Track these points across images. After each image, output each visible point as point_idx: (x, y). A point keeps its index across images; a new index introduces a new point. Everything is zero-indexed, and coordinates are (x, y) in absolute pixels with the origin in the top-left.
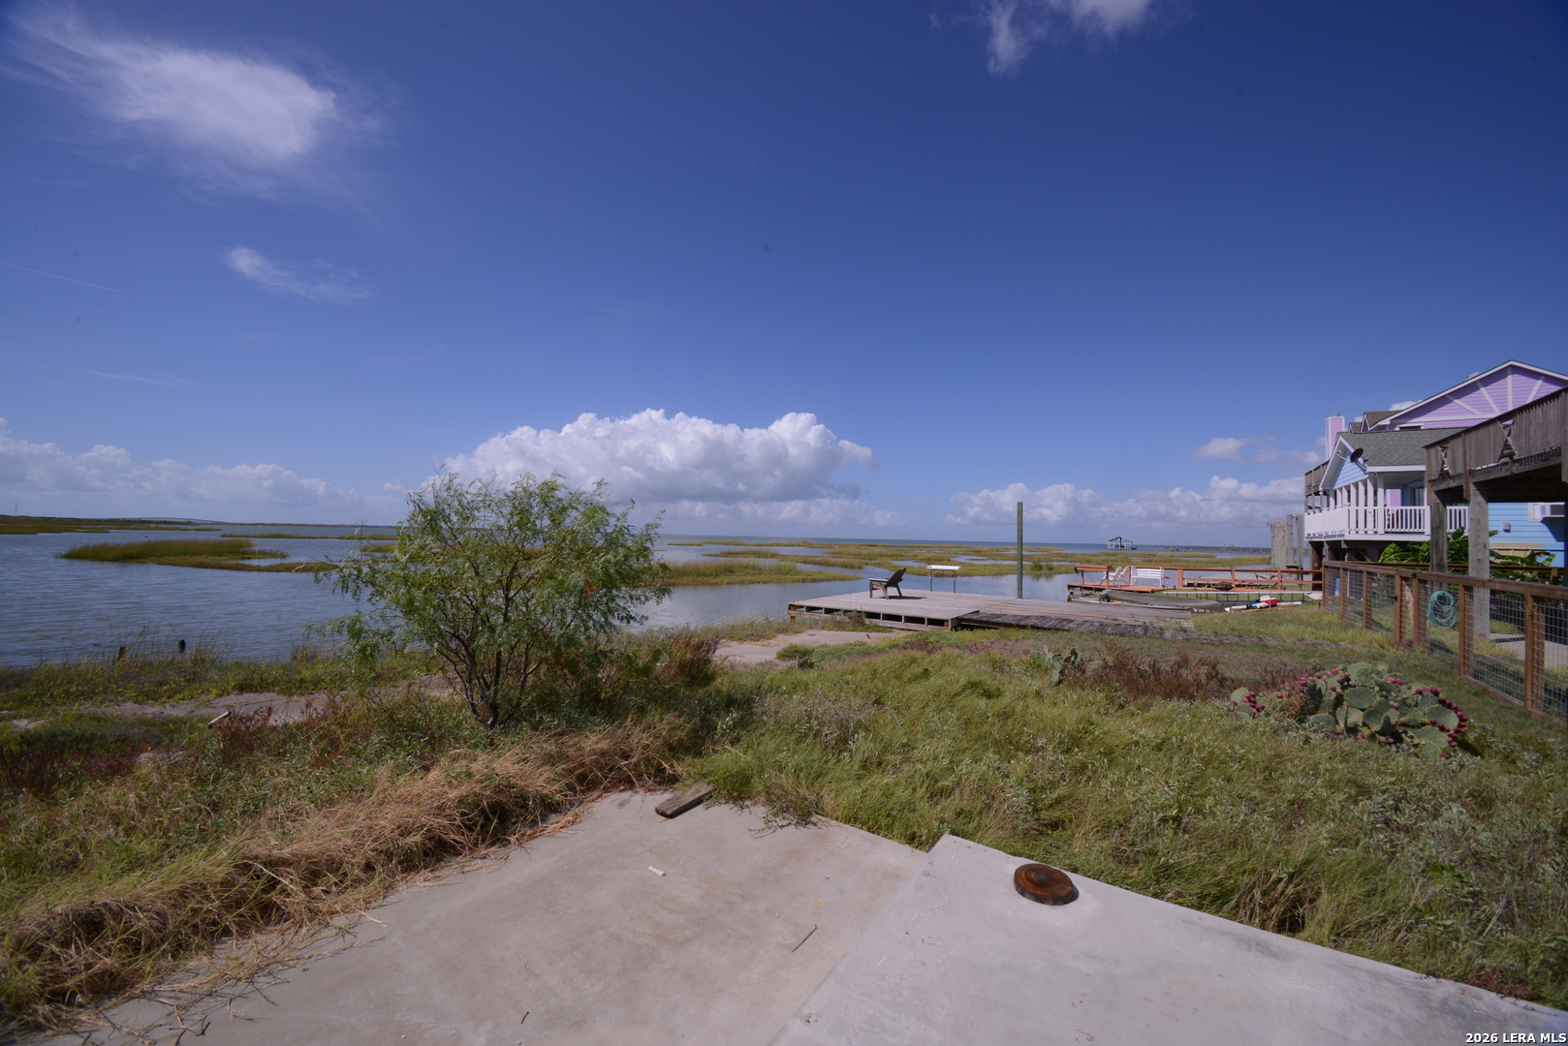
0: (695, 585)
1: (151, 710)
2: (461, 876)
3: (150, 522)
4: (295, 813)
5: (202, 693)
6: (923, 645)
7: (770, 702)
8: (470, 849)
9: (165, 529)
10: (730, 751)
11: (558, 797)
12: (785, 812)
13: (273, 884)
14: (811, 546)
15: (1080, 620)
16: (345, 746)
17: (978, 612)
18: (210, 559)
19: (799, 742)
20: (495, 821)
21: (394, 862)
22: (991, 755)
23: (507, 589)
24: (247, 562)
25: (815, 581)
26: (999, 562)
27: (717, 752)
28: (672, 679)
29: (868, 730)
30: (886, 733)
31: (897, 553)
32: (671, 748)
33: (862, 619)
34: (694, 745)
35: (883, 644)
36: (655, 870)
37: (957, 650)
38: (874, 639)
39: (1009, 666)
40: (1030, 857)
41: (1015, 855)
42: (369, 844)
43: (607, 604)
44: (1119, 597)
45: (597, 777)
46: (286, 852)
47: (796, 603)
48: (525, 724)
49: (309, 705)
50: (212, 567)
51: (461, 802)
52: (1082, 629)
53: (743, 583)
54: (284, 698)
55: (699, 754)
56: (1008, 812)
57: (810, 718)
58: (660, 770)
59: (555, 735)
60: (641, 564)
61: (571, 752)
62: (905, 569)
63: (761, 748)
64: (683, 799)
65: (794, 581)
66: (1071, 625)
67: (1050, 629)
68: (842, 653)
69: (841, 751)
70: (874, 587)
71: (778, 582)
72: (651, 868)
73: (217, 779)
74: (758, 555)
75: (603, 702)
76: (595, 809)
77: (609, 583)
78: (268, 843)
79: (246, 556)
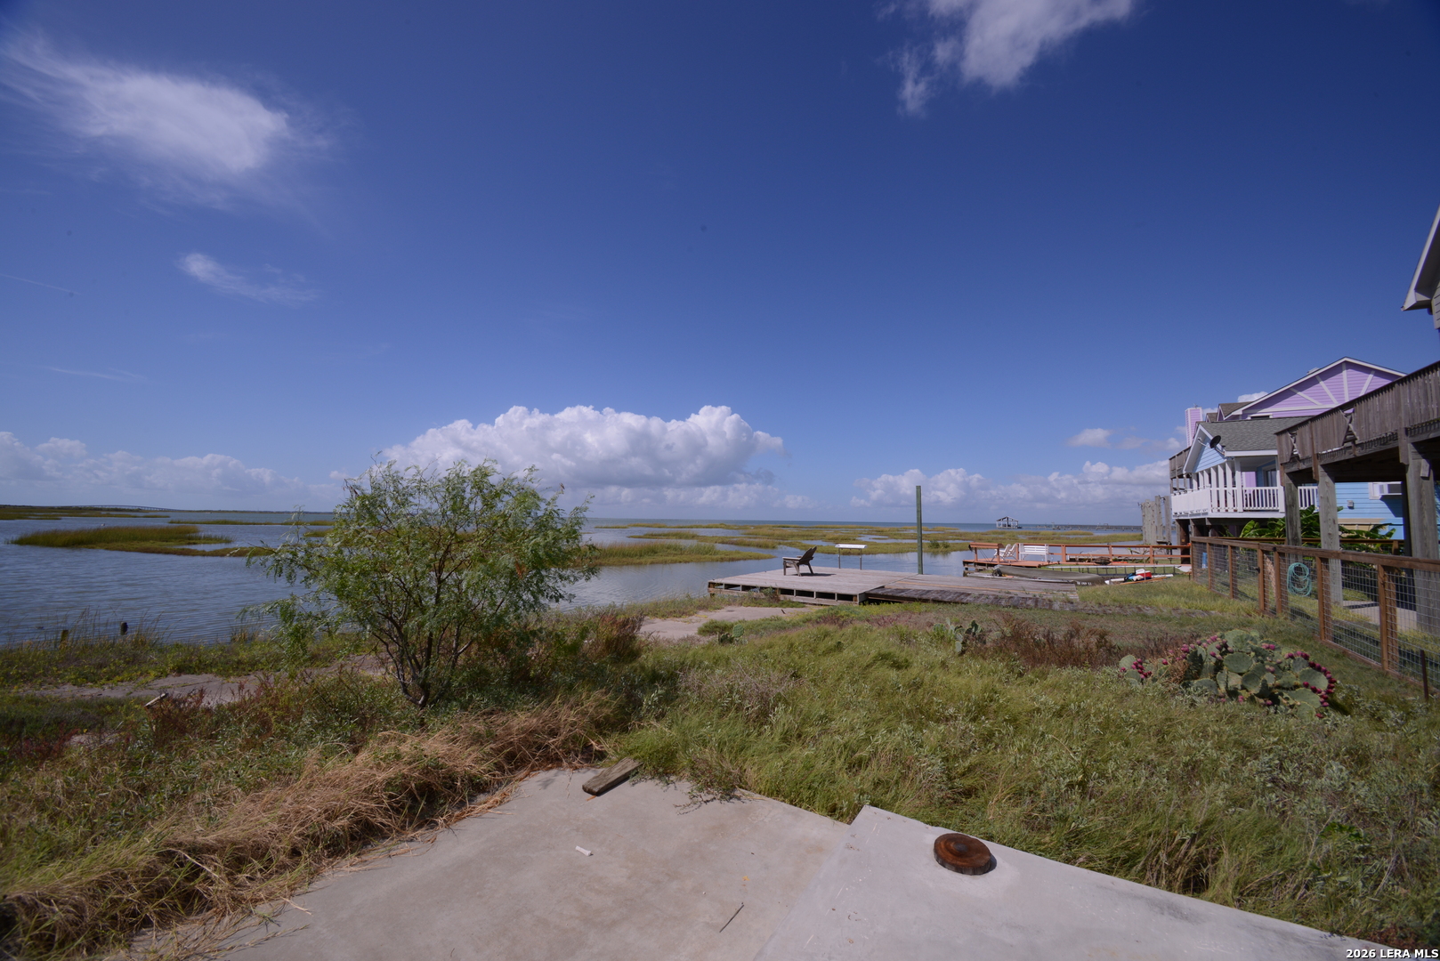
0: (621, 564)
1: (89, 692)
2: (387, 860)
3: (101, 509)
4: (223, 798)
5: (141, 674)
6: (834, 619)
7: (694, 676)
8: (397, 831)
9: (116, 516)
10: (655, 727)
11: (486, 777)
12: (709, 786)
13: (196, 872)
14: (728, 528)
15: (977, 594)
16: (275, 728)
17: (883, 587)
18: (157, 545)
19: (721, 716)
20: (423, 802)
21: (320, 847)
22: (905, 726)
23: (440, 570)
24: (193, 547)
25: (732, 560)
26: (899, 541)
27: (643, 727)
28: (599, 656)
29: (787, 703)
30: (804, 706)
31: (807, 533)
32: (598, 725)
33: (777, 595)
34: (620, 722)
35: (798, 618)
36: (582, 850)
37: (866, 623)
38: (789, 614)
39: (915, 638)
40: (947, 826)
41: (932, 824)
42: (295, 830)
43: (537, 584)
44: (1010, 572)
45: (525, 755)
46: (211, 839)
47: (716, 581)
48: (455, 703)
49: (241, 687)
50: (159, 552)
51: (389, 784)
52: (978, 602)
53: (665, 562)
54: (220, 679)
55: (625, 730)
56: (923, 781)
57: (731, 692)
58: (587, 747)
59: (484, 714)
60: (572, 545)
61: (499, 731)
62: (815, 548)
63: (686, 723)
64: (610, 776)
65: (712, 560)
66: (968, 598)
67: (950, 603)
68: (759, 627)
69: (762, 724)
70: (788, 565)
71: (698, 561)
72: (578, 848)
73: (149, 762)
74: (679, 536)
75: (532, 679)
76: (522, 788)
77: (538, 564)
78: (195, 830)
79: (191, 541)
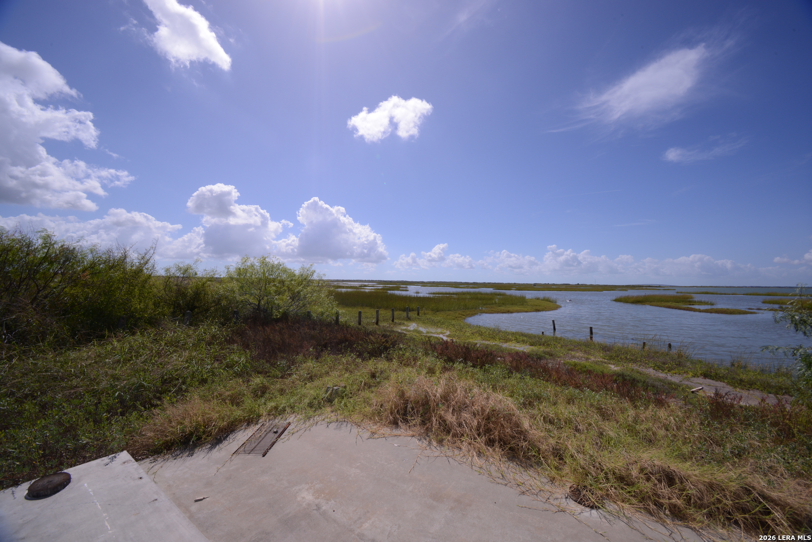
1: (661, 375)
3: (643, 286)
9: (650, 289)
18: (674, 304)
24: (693, 307)
50: (676, 308)
79: (691, 303)
